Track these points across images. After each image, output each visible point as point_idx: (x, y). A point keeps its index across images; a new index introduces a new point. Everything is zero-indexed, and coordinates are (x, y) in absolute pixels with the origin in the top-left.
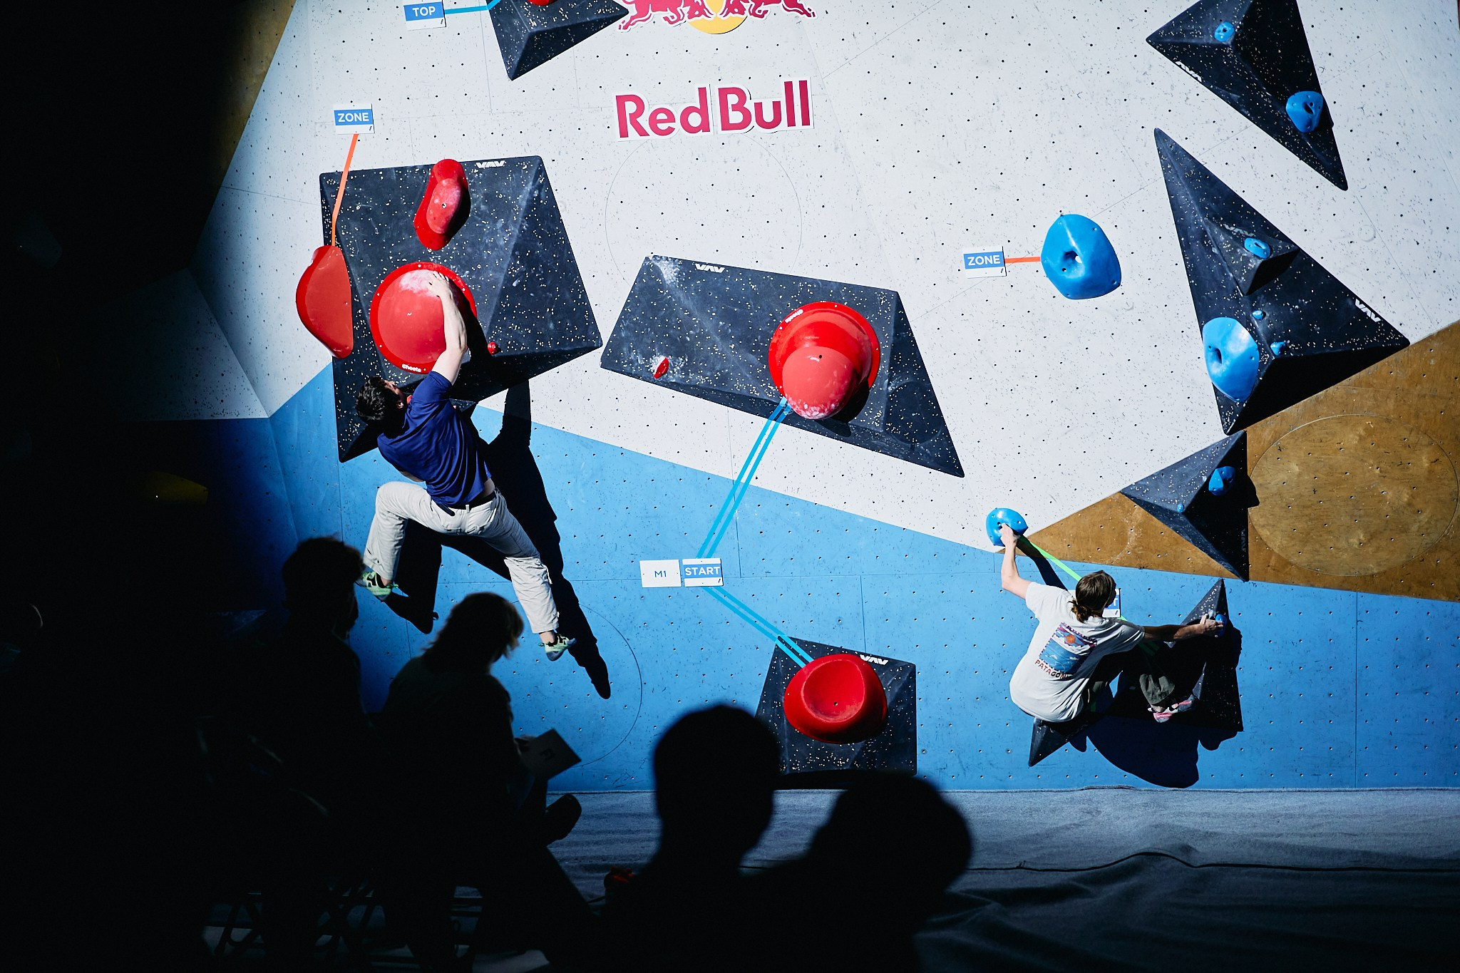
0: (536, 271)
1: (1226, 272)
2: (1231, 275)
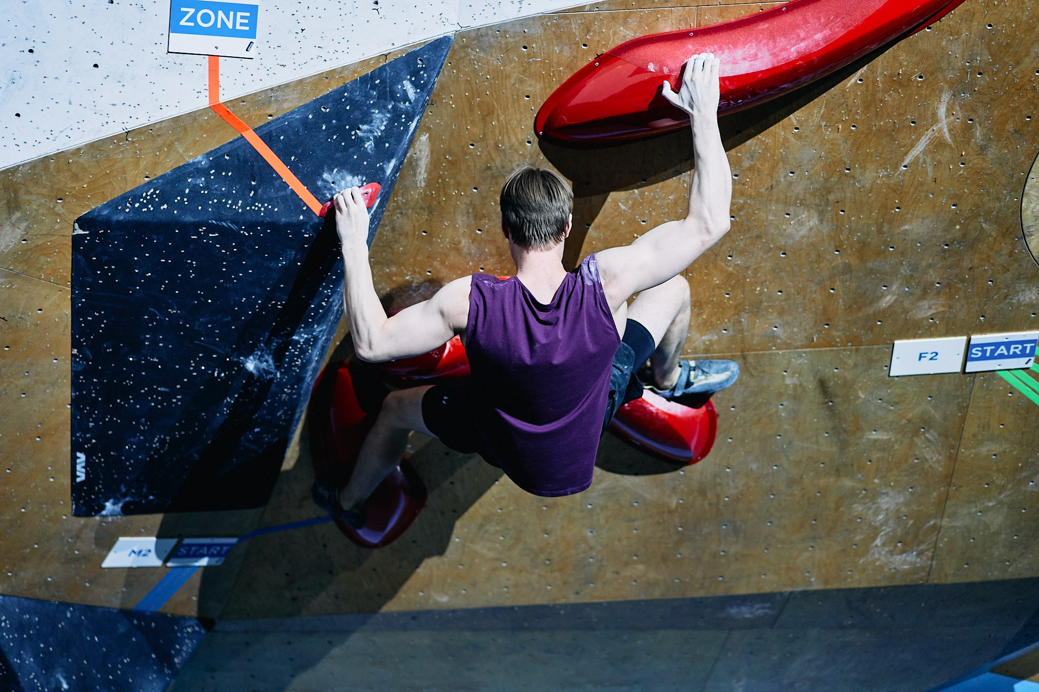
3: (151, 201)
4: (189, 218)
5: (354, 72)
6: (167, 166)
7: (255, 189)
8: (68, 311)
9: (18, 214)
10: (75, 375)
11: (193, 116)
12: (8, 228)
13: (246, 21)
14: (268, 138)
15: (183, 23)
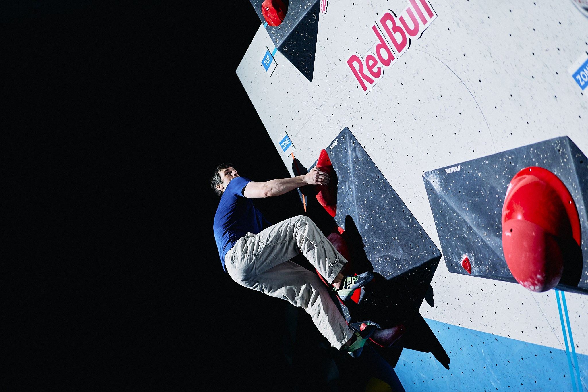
0: (375, 212)
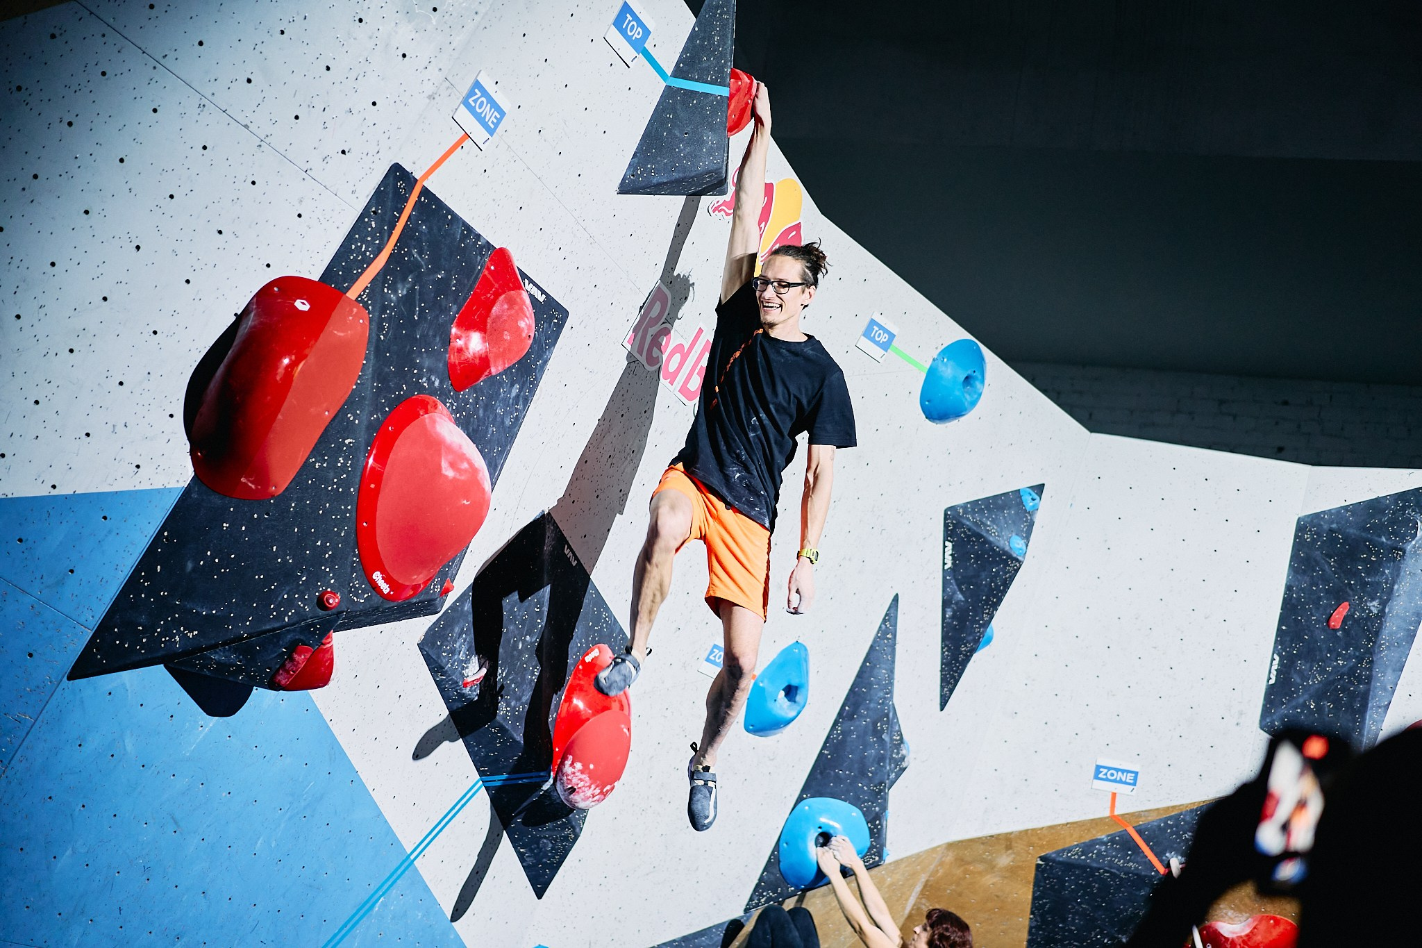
1: (884, 762)
2: (888, 768)
3: (1077, 854)
4: (1095, 865)
5: (1187, 807)
6: (1087, 839)
7: (1130, 855)
8: (1030, 897)
9: (1010, 851)
10: (1031, 928)
11: (1101, 819)
12: (1004, 856)
13: (1132, 778)
14: (1140, 832)
15: (1101, 776)
